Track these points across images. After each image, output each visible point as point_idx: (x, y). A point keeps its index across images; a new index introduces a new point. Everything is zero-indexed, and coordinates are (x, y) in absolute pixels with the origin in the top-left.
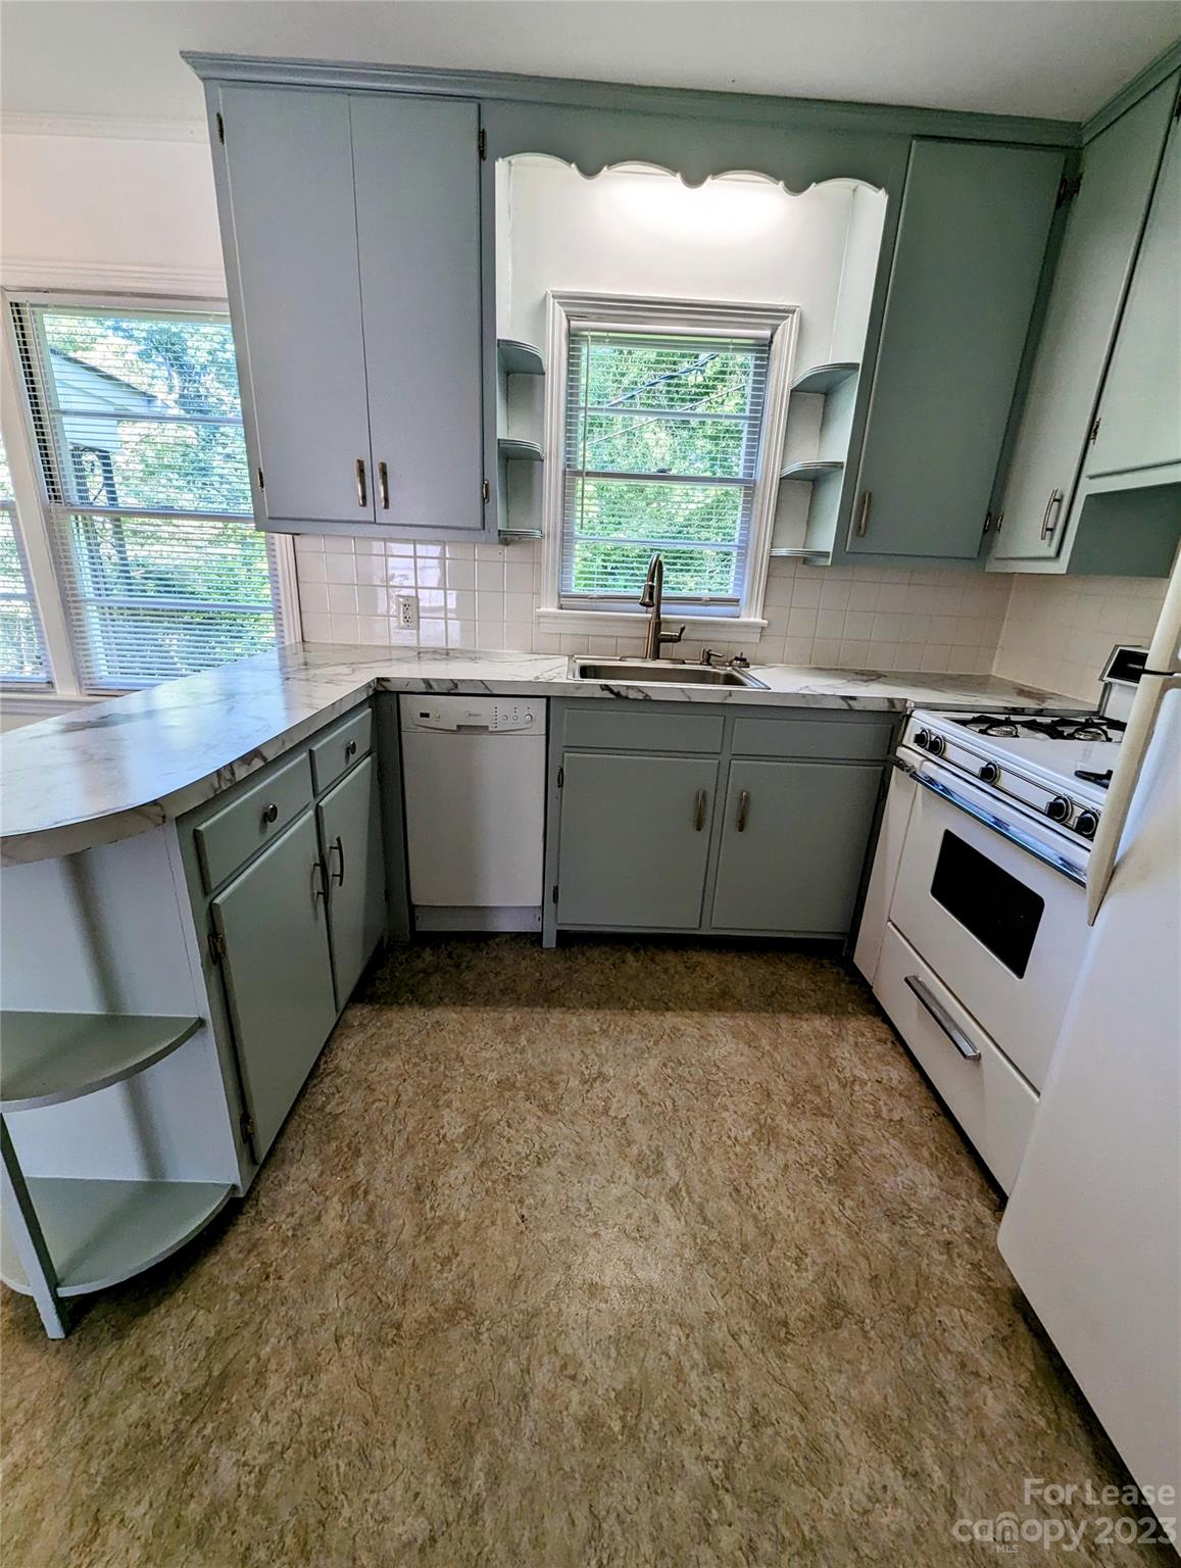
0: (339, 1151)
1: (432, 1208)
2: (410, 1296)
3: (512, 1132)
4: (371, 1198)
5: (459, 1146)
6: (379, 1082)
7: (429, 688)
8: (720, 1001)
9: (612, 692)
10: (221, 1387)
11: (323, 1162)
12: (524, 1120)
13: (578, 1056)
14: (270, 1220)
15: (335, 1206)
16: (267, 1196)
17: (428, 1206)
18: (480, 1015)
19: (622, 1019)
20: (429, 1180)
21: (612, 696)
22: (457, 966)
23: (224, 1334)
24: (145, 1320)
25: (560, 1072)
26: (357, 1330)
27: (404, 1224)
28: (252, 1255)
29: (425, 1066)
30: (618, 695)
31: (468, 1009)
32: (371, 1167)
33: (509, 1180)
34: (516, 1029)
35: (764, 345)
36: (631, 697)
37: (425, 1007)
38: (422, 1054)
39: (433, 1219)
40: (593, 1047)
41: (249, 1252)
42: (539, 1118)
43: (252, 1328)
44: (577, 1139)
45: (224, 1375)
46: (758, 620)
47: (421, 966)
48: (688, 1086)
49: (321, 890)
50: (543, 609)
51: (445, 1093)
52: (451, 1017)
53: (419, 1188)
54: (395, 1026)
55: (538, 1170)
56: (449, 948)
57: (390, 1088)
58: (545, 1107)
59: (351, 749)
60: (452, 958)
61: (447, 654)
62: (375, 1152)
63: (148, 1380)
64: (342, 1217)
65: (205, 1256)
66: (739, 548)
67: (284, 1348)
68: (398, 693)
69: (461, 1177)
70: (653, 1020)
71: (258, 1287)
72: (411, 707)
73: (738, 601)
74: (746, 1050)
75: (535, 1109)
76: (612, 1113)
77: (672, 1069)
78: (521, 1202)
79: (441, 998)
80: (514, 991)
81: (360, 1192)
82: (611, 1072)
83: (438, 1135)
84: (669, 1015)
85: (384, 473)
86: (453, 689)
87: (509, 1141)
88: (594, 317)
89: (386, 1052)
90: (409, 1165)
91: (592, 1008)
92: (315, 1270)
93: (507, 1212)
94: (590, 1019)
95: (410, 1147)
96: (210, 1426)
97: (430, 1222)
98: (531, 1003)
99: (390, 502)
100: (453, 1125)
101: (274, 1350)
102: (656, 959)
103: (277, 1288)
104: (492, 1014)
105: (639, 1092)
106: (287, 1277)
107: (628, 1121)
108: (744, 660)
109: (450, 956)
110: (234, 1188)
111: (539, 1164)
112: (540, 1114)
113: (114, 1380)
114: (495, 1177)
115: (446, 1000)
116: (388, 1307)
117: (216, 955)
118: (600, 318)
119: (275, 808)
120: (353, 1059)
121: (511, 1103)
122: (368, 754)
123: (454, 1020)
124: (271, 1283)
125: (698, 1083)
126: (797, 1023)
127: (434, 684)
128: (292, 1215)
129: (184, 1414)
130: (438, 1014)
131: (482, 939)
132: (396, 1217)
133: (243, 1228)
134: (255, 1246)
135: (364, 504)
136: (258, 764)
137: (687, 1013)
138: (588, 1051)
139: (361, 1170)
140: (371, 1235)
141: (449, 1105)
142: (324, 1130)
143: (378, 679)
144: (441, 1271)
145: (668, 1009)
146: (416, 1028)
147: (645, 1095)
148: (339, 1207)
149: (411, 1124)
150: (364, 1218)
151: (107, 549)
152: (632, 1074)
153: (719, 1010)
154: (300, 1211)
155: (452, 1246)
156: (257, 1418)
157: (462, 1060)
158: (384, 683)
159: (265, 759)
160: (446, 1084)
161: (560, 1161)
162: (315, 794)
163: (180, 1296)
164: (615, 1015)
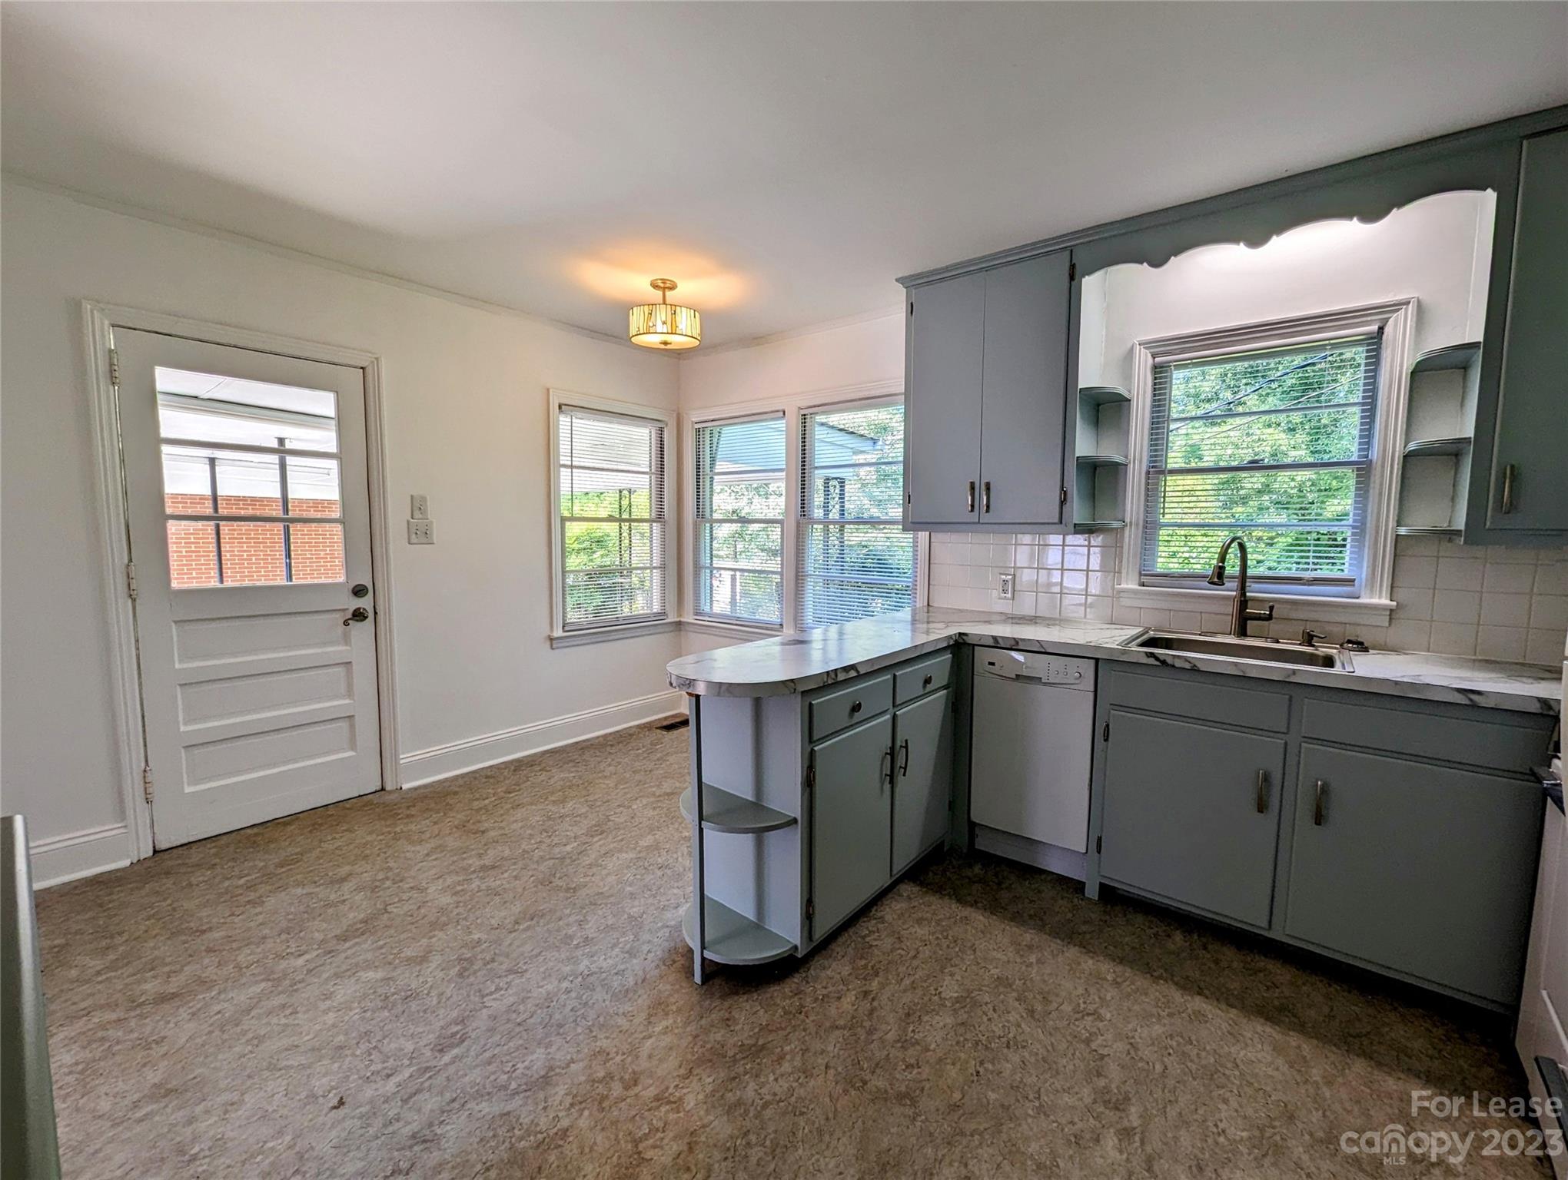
0: (865, 967)
1: (913, 1031)
2: (878, 1071)
3: (995, 1016)
4: (875, 1004)
5: (948, 1004)
6: (907, 938)
7: (997, 643)
8: (1275, 1013)
9: (1157, 659)
10: (761, 1051)
11: (853, 969)
12: (1008, 1013)
13: (1080, 991)
14: (812, 984)
15: (850, 997)
16: (815, 970)
17: (911, 1029)
18: (1003, 926)
19: (1142, 982)
20: (918, 1013)
21: (1158, 663)
22: (999, 884)
23: (770, 1027)
24: (736, 998)
25: (1057, 995)
26: (840, 1069)
27: (890, 1030)
28: (797, 997)
29: (945, 943)
30: (1164, 662)
31: (995, 917)
32: (882, 986)
33: (978, 1044)
34: (1030, 947)
35: (1375, 338)
36: (1177, 665)
37: (961, 903)
38: (945, 934)
39: (912, 1038)
40: (1098, 990)
41: (796, 994)
42: (1022, 1017)
43: (785, 1033)
44: (1050, 1048)
45: (763, 1047)
46: (1385, 601)
47: (969, 874)
48: (1189, 1064)
49: (889, 773)
50: (1124, 586)
51: (952, 966)
52: (979, 918)
53: (908, 1015)
54: (933, 907)
55: (1005, 1051)
56: (998, 869)
57: (914, 946)
58: (1031, 1012)
59: (928, 681)
60: (997, 877)
61: (1033, 620)
62: (888, 979)
63: (729, 1026)
64: (853, 1005)
65: (774, 983)
66: (1354, 527)
67: (798, 1053)
68: (974, 645)
69: (941, 1024)
70: (1177, 996)
71: (794, 1016)
72: (982, 656)
73: (1353, 581)
74: (1285, 1068)
75: (1021, 1009)
76: (1093, 1046)
77: (1179, 1044)
78: (982, 1063)
79: (976, 902)
80: (1041, 920)
81: (870, 997)
82: (1108, 1016)
83: (936, 989)
84: (1198, 999)
85: (988, 489)
86: (1015, 645)
87: (989, 1020)
88: (1178, 351)
89: (920, 921)
90: (907, 998)
91: (1114, 960)
92: (828, 1024)
93: (967, 1063)
94: (1107, 969)
95: (913, 987)
96: (749, 1065)
97: (908, 1038)
98: (1055, 934)
99: (991, 507)
100: (950, 989)
101: (792, 1051)
102: (1210, 947)
103: (804, 1021)
104: (1014, 929)
105: (1131, 1044)
106: (811, 1018)
107: (1106, 1059)
108: (1361, 643)
109: (996, 875)
110: (796, 947)
111: (1008, 1047)
112: (1025, 1015)
113: (715, 1016)
114: (968, 1036)
115: (980, 905)
116: (862, 1069)
117: (809, 783)
118: (1184, 351)
119: (860, 703)
120: (896, 917)
121: (1002, 996)
122: (945, 687)
123: (979, 920)
124: (802, 1016)
125: (1204, 1067)
126: (1378, 1075)
127: (1000, 640)
128: (826, 988)
129: (740, 1052)
130: (968, 911)
131: (1030, 872)
132: (888, 1023)
133: (796, 980)
134: (800, 993)
135: (972, 510)
136: (853, 674)
137: (1224, 1007)
138: (1092, 990)
139: (875, 984)
140: (867, 1024)
141: (952, 975)
142: (861, 951)
143: (960, 634)
144: (904, 1070)
145: (1199, 994)
146: (948, 915)
147: (1136, 1049)
148: (853, 998)
149: (920, 973)
150: (866, 1013)
151: (833, 540)
152: (1130, 1026)
153: (1266, 1019)
154: (831, 989)
155: (917, 1060)
156: (772, 1078)
157: (974, 951)
158: (964, 637)
159: (858, 672)
160: (956, 961)
161: (1026, 1054)
162: (894, 706)
163: (755, 996)
164: (1135, 975)
